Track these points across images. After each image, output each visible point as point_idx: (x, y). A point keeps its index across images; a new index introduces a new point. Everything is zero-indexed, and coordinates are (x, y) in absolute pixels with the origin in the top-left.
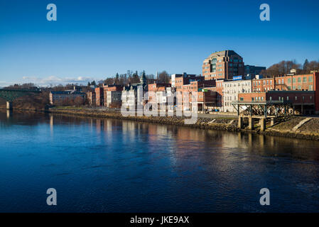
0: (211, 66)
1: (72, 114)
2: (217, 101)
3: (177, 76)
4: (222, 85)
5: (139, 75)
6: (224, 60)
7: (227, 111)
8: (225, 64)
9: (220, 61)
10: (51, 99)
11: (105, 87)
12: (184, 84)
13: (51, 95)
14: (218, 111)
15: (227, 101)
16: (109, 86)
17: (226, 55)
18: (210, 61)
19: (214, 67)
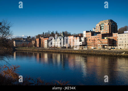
0: (101, 27)
1: (30, 51)
2: (113, 44)
3: (87, 32)
4: (117, 36)
5: (54, 33)
6: (109, 24)
7: (121, 48)
8: (109, 26)
9: (106, 25)
10: (15, 44)
11: (42, 38)
12: (92, 36)
13: (14, 42)
14: (114, 48)
15: (120, 43)
16: (44, 38)
17: (109, 22)
18: (100, 25)
19: (102, 28)
